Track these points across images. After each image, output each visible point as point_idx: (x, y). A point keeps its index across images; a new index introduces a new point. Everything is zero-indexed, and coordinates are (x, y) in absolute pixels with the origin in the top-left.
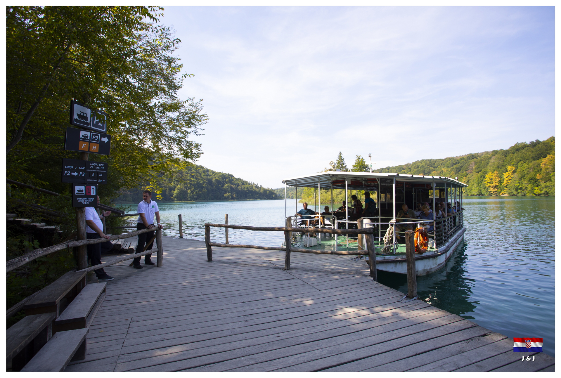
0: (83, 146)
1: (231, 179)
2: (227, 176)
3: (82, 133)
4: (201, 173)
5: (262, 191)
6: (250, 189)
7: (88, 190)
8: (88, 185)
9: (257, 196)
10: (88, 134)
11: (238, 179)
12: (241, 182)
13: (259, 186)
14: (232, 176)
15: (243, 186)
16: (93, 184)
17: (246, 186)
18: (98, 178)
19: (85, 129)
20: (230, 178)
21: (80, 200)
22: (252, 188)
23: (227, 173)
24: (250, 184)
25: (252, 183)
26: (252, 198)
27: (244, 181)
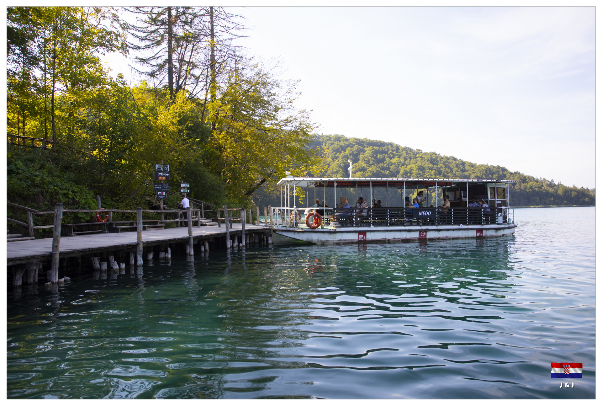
0: (160, 178)
1: (503, 174)
2: (495, 170)
3: (159, 174)
4: (452, 167)
5: (560, 192)
6: (537, 189)
7: (162, 193)
8: (162, 191)
9: (551, 201)
10: (161, 174)
11: (515, 173)
12: (521, 179)
13: (556, 183)
14: (504, 169)
15: (522, 185)
16: (164, 191)
17: (530, 184)
18: (166, 189)
19: (161, 172)
20: (501, 173)
21: (160, 197)
22: (540, 188)
23: (495, 165)
24: (537, 181)
25: (542, 179)
26: (541, 204)
27: (525, 177)
